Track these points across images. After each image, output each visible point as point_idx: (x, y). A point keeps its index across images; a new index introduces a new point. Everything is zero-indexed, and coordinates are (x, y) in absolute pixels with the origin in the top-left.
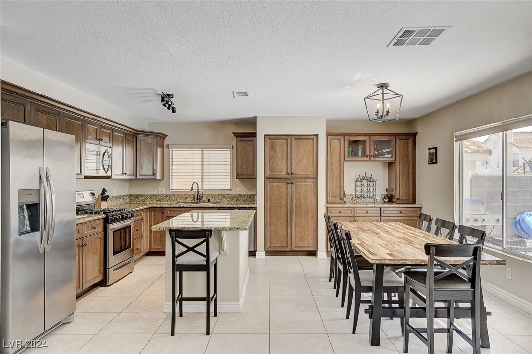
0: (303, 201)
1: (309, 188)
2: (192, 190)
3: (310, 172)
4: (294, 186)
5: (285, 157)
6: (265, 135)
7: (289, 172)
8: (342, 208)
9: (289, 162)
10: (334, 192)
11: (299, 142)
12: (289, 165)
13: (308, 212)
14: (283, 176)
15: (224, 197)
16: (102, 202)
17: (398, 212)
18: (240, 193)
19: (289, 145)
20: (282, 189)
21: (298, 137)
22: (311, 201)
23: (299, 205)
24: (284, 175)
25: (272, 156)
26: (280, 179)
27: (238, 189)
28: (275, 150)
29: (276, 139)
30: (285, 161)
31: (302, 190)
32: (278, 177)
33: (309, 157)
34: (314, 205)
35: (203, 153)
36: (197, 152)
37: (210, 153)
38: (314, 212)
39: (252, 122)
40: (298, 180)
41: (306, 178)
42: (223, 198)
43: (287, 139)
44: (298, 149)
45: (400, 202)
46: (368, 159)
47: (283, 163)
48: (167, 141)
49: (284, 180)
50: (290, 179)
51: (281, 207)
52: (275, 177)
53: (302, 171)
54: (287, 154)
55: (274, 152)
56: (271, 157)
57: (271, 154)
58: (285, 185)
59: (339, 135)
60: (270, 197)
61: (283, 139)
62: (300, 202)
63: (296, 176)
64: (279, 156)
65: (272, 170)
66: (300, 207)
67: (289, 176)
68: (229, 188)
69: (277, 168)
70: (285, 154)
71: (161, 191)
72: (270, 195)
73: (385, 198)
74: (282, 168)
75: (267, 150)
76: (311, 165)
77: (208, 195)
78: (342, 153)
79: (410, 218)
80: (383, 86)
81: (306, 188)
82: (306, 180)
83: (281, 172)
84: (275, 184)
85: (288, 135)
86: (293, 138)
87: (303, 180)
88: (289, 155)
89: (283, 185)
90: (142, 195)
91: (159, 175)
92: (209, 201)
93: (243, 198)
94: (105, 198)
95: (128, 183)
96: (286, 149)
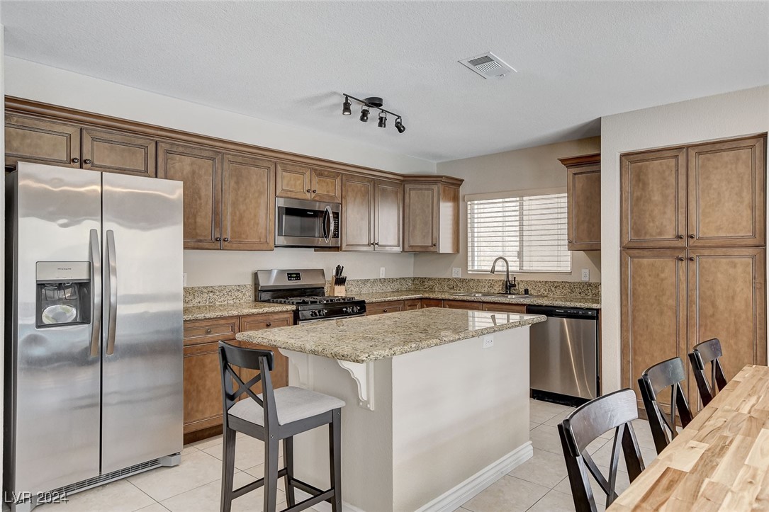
0: (721, 304)
1: (740, 269)
2: (493, 271)
3: (744, 231)
4: (695, 266)
5: (671, 197)
6: (624, 156)
7: (682, 232)
9: (682, 210)
11: (709, 160)
12: (682, 218)
13: (737, 330)
14: (666, 244)
15: (555, 285)
16: (336, 287)
18: (586, 279)
19: (682, 171)
20: (663, 271)
21: (708, 148)
22: (747, 306)
23: (711, 312)
24: (668, 240)
25: (638, 199)
26: (659, 250)
27: (583, 270)
28: (645, 184)
29: (648, 160)
30: (670, 211)
31: (719, 275)
32: (651, 245)
33: (740, 195)
34: (754, 316)
35: (521, 206)
36: (512, 205)
37: (534, 203)
38: (754, 332)
39: (591, 135)
40: (706, 252)
41: (728, 246)
42: (553, 289)
43: (676, 157)
44: (708, 178)
47: (664, 213)
48: (463, 190)
49: (668, 251)
50: (683, 249)
51: (661, 313)
52: (645, 245)
53: (719, 229)
54: (677, 192)
55: (643, 189)
56: (637, 201)
57: (638, 194)
58: (670, 263)
60: (634, 290)
61: (664, 158)
62: (714, 305)
63: (701, 243)
64: (656, 197)
65: (637, 231)
66: (713, 315)
67: (683, 243)
68: (569, 269)
69: (651, 224)
70: (671, 192)
71: (456, 273)
72: (634, 284)
74: (664, 225)
75: (627, 188)
76: (747, 213)
77: (527, 282)
81: (731, 271)
82: (729, 251)
83: (660, 233)
84: (645, 261)
85: (679, 148)
86: (692, 153)
87: (720, 251)
88: (682, 194)
89: (667, 267)
90: (430, 279)
91: (446, 246)
92: (526, 291)
93: (593, 289)
94: (340, 281)
95: (412, 260)
96: (673, 181)
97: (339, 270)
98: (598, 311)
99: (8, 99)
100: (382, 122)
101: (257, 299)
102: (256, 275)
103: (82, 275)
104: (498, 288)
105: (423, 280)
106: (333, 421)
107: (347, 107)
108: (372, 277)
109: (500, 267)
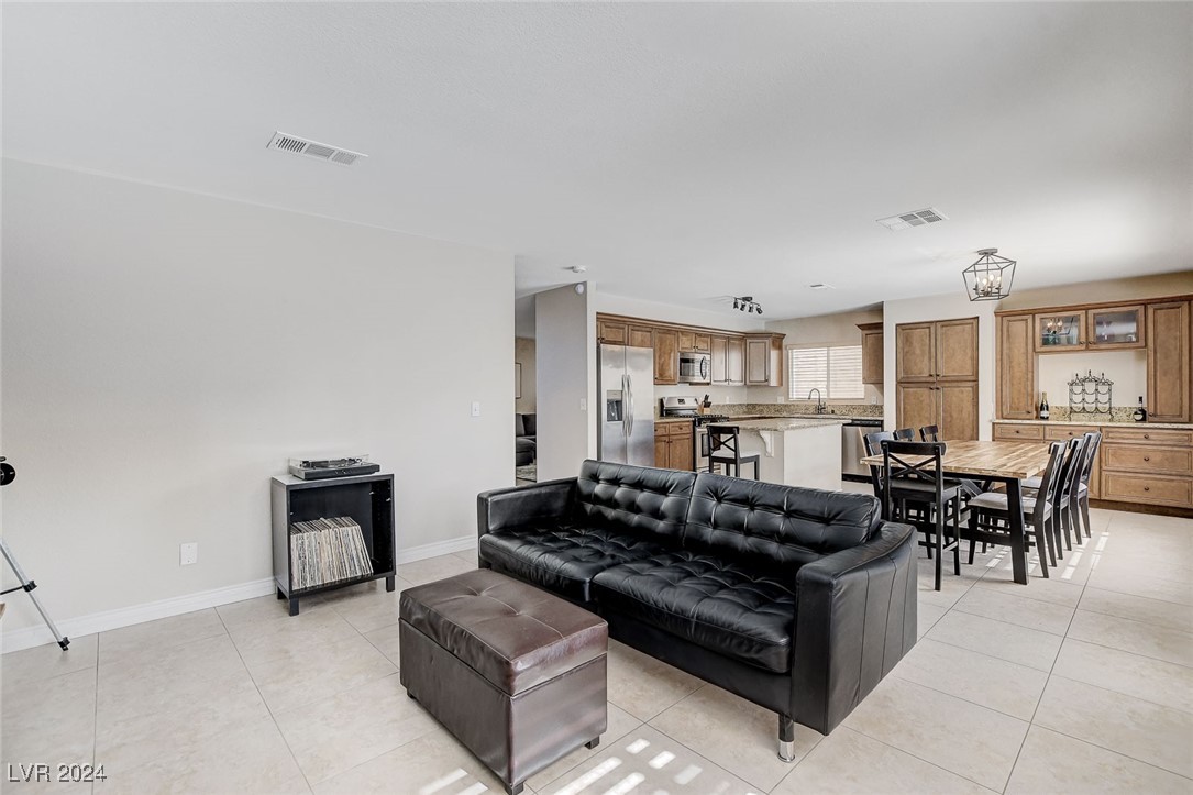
0: (955, 415)
1: (965, 394)
2: (809, 399)
3: (968, 372)
4: (941, 393)
5: (927, 352)
6: (897, 325)
7: (933, 373)
8: (1021, 427)
9: (933, 360)
10: (1016, 401)
11: (948, 330)
12: (933, 364)
13: (964, 429)
14: (924, 380)
15: (854, 407)
17: (1142, 436)
18: (874, 403)
19: (933, 336)
20: (921, 396)
21: (948, 323)
22: (969, 415)
23: (949, 420)
24: (925, 377)
25: (907, 352)
26: (919, 383)
27: (873, 397)
28: (911, 343)
29: (912, 329)
30: (926, 358)
31: (954, 398)
32: (914, 380)
33: (965, 351)
34: (973, 421)
35: (828, 353)
36: (824, 351)
37: (837, 352)
38: (973, 430)
39: (878, 309)
40: (947, 385)
41: (959, 381)
42: (852, 410)
43: (929, 327)
44: (947, 341)
45: (1156, 419)
46: (1084, 347)
47: (923, 361)
48: (785, 342)
49: (925, 385)
50: (933, 383)
51: (921, 421)
52: (911, 380)
53: (954, 370)
54: (930, 349)
55: (911, 346)
56: (906, 354)
57: (906, 349)
58: (926, 391)
59: (1024, 313)
60: (904, 408)
61: (923, 328)
62: (951, 416)
63: (944, 379)
64: (918, 351)
65: (905, 372)
67: (931, 379)
68: (863, 397)
69: (915, 368)
70: (926, 348)
71: (781, 400)
72: (904, 404)
73: (1136, 413)
74: (923, 369)
75: (900, 345)
76: (969, 362)
77: (833, 405)
78: (1030, 341)
79: (1170, 448)
80: (987, 253)
81: (961, 395)
82: (959, 384)
83: (920, 373)
84: (911, 390)
85: (931, 322)
86: (939, 325)
87: (955, 384)
88: (933, 349)
89: (924, 392)
90: (760, 405)
91: (774, 382)
92: (833, 412)
93: (879, 408)
94: (707, 405)
95: (745, 391)
96: (927, 341)
97: (707, 397)
98: (882, 421)
99: (598, 313)
100: (751, 310)
101: (662, 415)
102: (661, 401)
103: (618, 398)
104: (812, 410)
105: (754, 406)
106: (756, 460)
107: (736, 306)
108: (722, 403)
109: (815, 396)
